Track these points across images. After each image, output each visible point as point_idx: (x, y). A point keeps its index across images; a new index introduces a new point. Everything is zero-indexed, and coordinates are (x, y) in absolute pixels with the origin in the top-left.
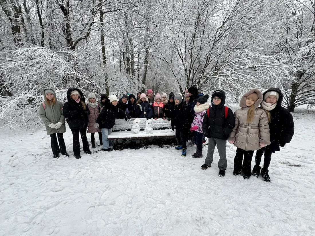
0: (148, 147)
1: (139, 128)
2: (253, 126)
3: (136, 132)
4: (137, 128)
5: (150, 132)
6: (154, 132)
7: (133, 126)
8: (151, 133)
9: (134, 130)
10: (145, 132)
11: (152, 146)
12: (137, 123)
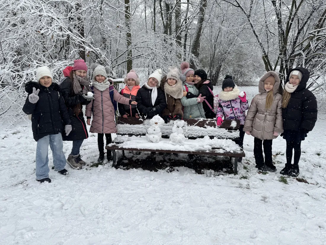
0: (174, 170)
1: (161, 134)
2: (271, 112)
3: (154, 140)
4: (157, 133)
5: (180, 142)
6: (186, 143)
7: (149, 129)
8: (181, 144)
9: (151, 137)
10: (171, 142)
11: (182, 168)
12: (156, 123)
